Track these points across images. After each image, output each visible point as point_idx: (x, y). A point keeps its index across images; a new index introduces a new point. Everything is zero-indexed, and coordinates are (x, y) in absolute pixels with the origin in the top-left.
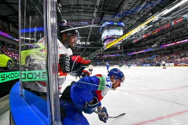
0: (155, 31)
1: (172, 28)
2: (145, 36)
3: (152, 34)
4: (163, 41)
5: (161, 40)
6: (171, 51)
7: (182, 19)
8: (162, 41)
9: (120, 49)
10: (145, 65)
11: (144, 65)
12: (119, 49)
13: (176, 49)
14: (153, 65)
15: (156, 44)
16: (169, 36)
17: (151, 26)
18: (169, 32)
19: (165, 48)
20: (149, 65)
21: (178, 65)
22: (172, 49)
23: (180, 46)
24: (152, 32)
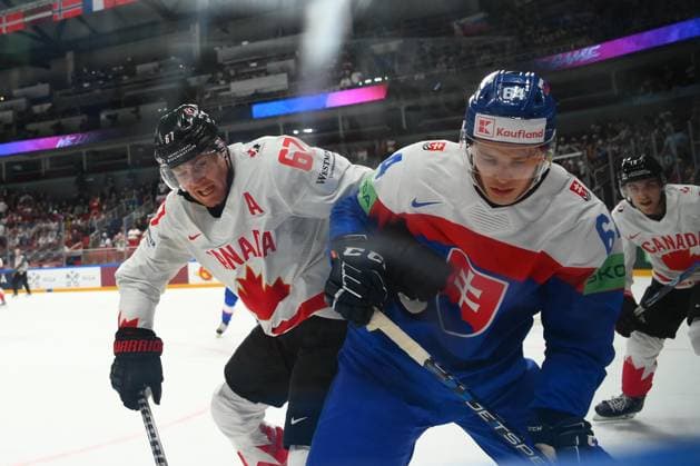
4: (37, 109)
5: (22, 102)
6: (82, 184)
8: (29, 109)
13: (102, 176)
16: (70, 80)
18: (70, 56)
19: (42, 156)
22: (83, 172)
23: (125, 156)
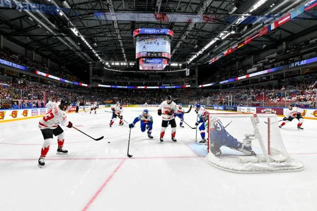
0: (243, 42)
1: (290, 34)
2: (228, 51)
3: (238, 47)
5: (267, 60)
7: (289, 17)
9: (189, 74)
10: (217, 108)
11: (215, 108)
12: (187, 75)
14: (227, 108)
15: (255, 67)
16: (283, 50)
17: (233, 32)
18: (284, 43)
20: (222, 108)
21: (262, 111)
23: (300, 72)
24: (239, 45)
